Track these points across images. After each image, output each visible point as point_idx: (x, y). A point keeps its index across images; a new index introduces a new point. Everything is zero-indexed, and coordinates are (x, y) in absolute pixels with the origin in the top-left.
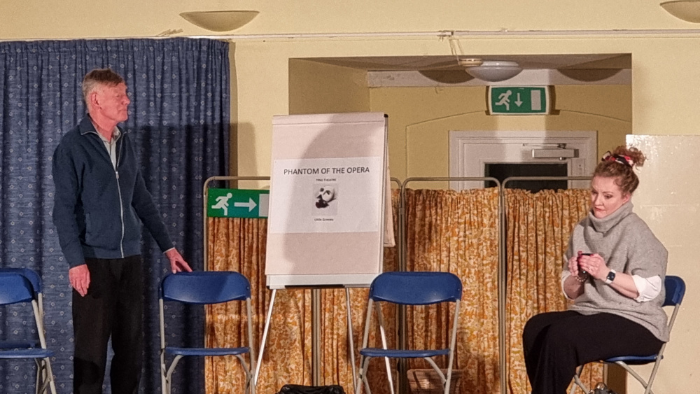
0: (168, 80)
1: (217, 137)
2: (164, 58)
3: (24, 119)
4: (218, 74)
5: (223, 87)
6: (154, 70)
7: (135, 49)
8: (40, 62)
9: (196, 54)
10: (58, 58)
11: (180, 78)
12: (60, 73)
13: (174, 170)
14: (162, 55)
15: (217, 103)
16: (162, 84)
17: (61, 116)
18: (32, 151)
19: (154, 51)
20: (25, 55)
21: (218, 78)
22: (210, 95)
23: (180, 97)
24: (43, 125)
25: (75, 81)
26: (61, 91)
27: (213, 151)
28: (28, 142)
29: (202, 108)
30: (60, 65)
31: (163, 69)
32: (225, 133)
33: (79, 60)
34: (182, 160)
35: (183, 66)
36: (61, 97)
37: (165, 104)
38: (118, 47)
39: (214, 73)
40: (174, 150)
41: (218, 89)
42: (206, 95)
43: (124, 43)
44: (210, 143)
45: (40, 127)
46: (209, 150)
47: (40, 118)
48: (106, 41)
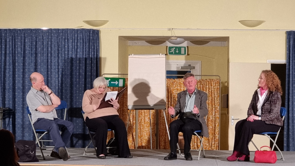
0: (79, 42)
1: (95, 61)
2: (78, 35)
3: (31, 54)
4: (96, 40)
5: (98, 45)
6: (74, 39)
7: (68, 32)
8: (36, 36)
9: (88, 34)
10: (42, 34)
11: (83, 42)
12: (43, 39)
13: (81, 71)
14: (77, 34)
15: (95, 50)
16: (77, 43)
17: (43, 53)
18: (33, 64)
19: (74, 33)
20: (31, 33)
21: (96, 42)
22: (93, 47)
23: (83, 48)
24: (37, 56)
25: (48, 42)
26: (43, 45)
27: (94, 65)
28: (32, 61)
29: (91, 51)
30: (43, 37)
31: (77, 39)
32: (98, 59)
33: (49, 35)
34: (84, 68)
35: (84, 38)
36: (43, 47)
37: (78, 50)
38: (62, 31)
39: (94, 40)
40: (81, 65)
41: (96, 45)
42: (92, 47)
43: (65, 30)
44: (93, 63)
45: (36, 57)
46: (93, 65)
47: (36, 54)
48: (59, 29)
